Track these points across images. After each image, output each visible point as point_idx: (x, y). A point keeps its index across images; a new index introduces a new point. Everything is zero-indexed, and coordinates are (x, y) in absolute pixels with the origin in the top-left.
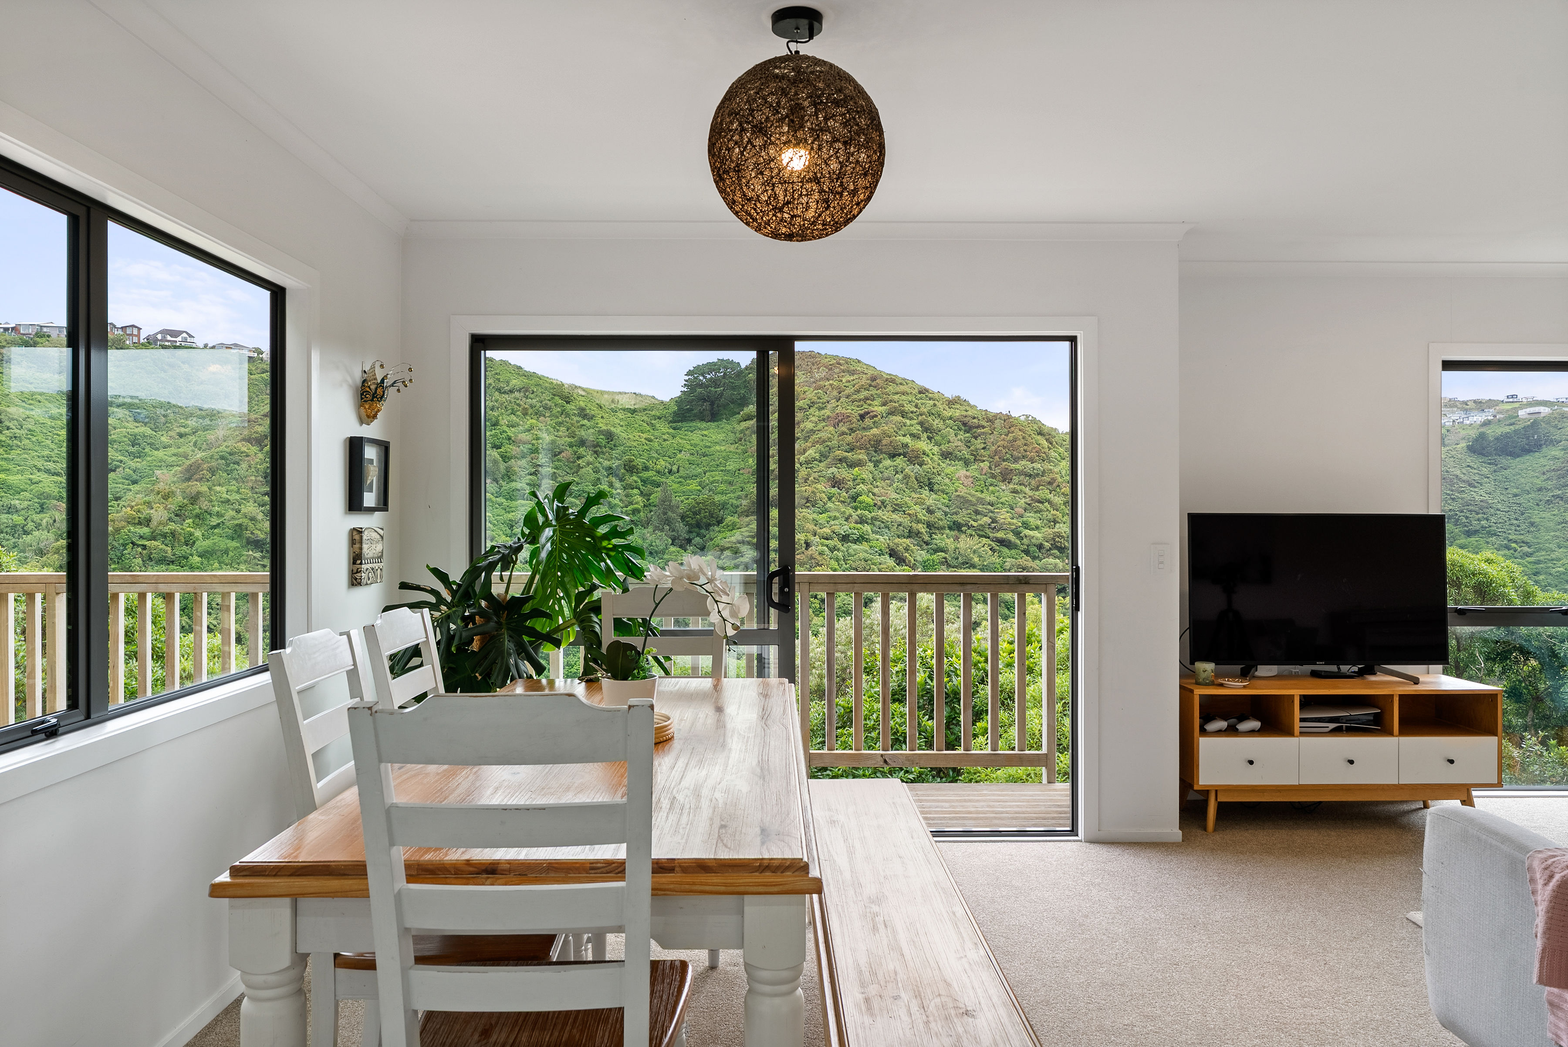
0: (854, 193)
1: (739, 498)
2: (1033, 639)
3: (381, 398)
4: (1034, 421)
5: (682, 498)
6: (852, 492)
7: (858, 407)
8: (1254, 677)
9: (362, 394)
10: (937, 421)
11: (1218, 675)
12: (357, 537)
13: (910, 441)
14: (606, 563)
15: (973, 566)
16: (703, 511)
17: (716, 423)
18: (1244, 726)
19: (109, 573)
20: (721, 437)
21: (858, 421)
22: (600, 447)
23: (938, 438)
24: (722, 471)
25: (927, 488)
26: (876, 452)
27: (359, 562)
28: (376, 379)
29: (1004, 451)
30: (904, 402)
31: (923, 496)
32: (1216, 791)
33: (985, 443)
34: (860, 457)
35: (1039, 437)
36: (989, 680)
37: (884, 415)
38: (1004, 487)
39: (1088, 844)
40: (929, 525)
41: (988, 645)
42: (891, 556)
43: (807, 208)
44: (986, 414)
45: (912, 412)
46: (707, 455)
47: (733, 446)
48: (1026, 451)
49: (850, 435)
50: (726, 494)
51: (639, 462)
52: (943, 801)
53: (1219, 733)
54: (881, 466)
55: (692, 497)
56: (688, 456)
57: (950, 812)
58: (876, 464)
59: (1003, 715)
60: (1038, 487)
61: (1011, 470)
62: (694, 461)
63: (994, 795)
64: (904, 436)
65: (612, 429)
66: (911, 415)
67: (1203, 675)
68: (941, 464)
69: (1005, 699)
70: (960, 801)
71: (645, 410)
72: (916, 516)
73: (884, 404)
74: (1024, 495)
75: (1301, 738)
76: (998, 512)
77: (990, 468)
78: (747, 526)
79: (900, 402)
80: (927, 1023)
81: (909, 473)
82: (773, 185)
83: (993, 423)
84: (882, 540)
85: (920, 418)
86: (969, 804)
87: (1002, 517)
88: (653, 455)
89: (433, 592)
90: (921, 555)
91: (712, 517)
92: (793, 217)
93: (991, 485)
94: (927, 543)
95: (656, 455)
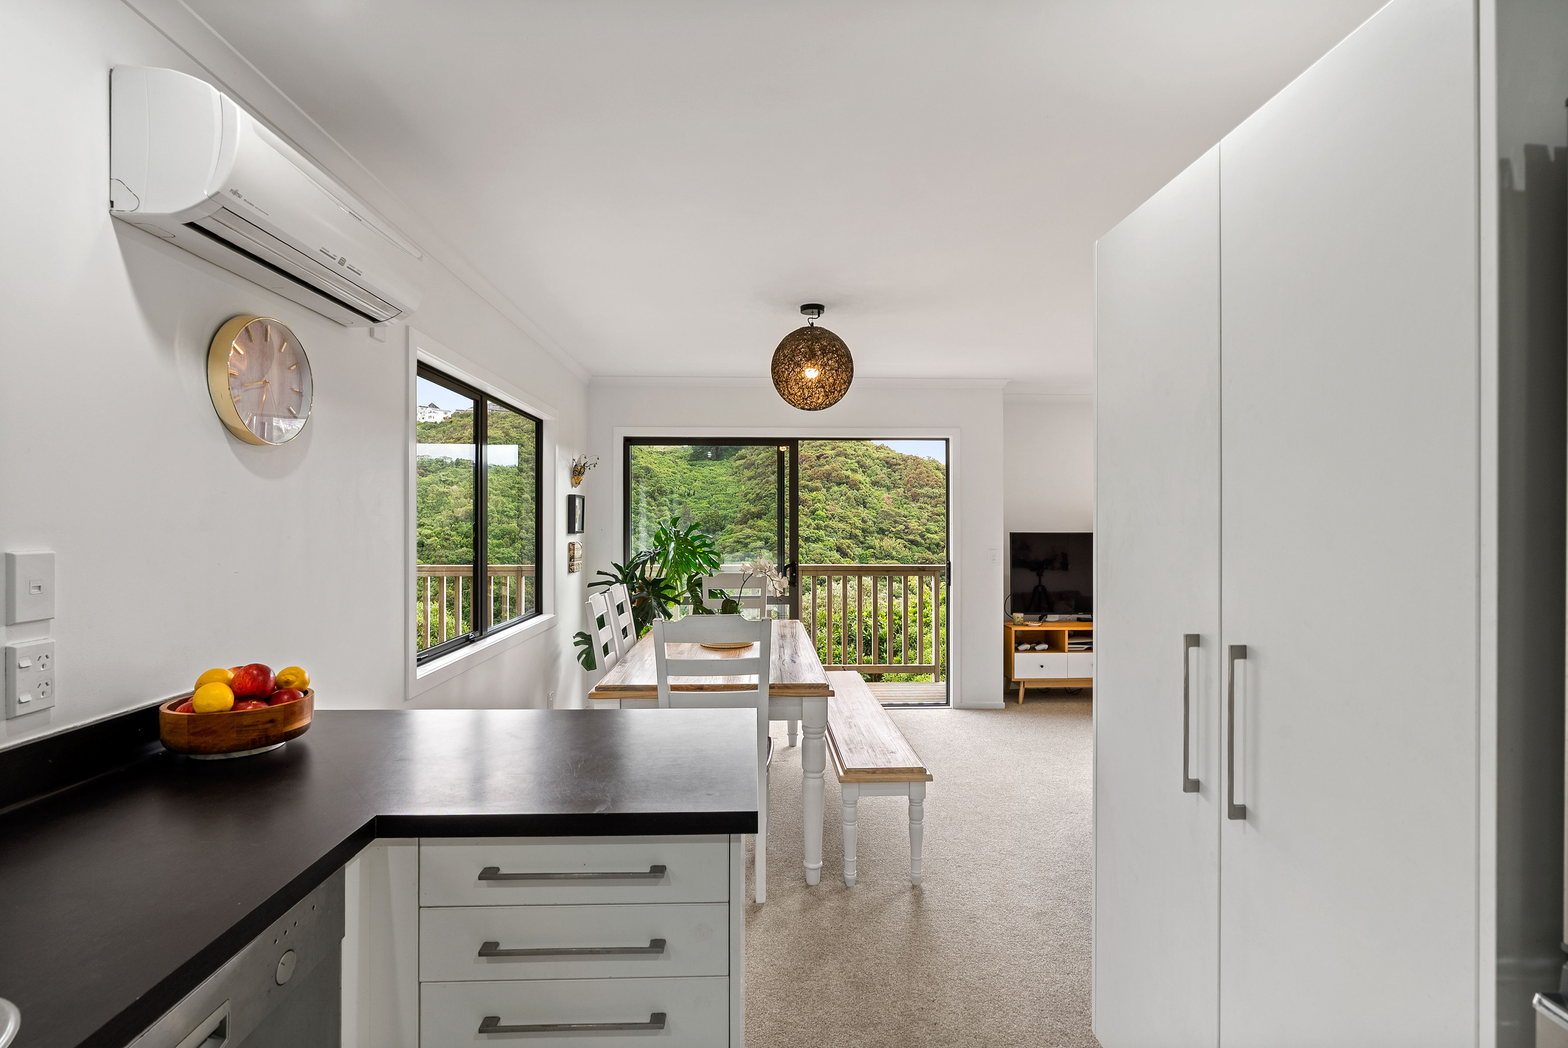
0: (840, 391)
1: (735, 512)
2: (927, 605)
3: (583, 474)
4: (934, 461)
5: (697, 512)
6: (812, 508)
7: (815, 451)
8: (1045, 621)
9: (573, 472)
10: (869, 460)
11: (1025, 621)
12: (572, 547)
13: (850, 474)
14: (699, 561)
15: (892, 558)
16: (711, 521)
17: (719, 462)
18: (1038, 647)
19: (488, 566)
20: (723, 471)
21: (816, 460)
22: (641, 477)
23: (869, 472)
24: (723, 494)
25: (862, 506)
26: (827, 481)
27: (573, 560)
28: (580, 464)
29: (914, 481)
30: (847, 448)
31: (860, 511)
32: (1024, 682)
33: (901, 475)
34: (817, 485)
35: (937, 471)
36: (903, 632)
37: (833, 456)
38: (913, 505)
39: (955, 710)
40: (864, 531)
41: (902, 608)
42: (837, 551)
43: (819, 398)
44: (901, 456)
45: (852, 455)
46: (713, 484)
47: (731, 477)
48: (928, 481)
49: (810, 470)
50: (727, 510)
51: (667, 488)
52: (877, 691)
53: (1026, 651)
54: (831, 491)
55: (704, 511)
56: (701, 484)
57: (881, 697)
58: (828, 489)
59: (911, 653)
60: (936, 505)
61: (919, 494)
62: (704, 487)
63: (905, 688)
64: (847, 470)
65: (649, 466)
66: (851, 456)
67: (1017, 620)
68: (872, 489)
69: (911, 643)
70: (887, 691)
71: (671, 452)
72: (855, 524)
73: (833, 449)
74: (927, 510)
75: (1069, 653)
76: (909, 522)
77: (904, 492)
78: (741, 531)
79: (844, 448)
80: (876, 755)
81: (850, 495)
82: (803, 389)
83: (906, 462)
84: (832, 541)
85: (857, 458)
86: (892, 692)
87: (912, 525)
88: (677, 483)
89: (614, 576)
90: (858, 551)
91: (717, 525)
92: (811, 402)
93: (905, 503)
94: (862, 543)
95: (679, 483)
